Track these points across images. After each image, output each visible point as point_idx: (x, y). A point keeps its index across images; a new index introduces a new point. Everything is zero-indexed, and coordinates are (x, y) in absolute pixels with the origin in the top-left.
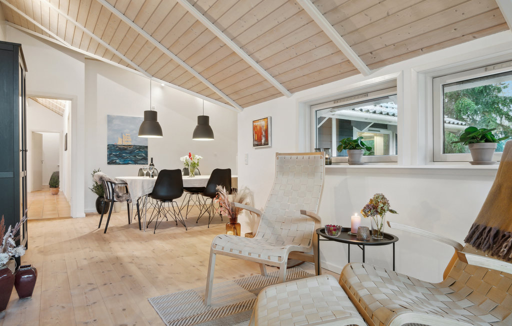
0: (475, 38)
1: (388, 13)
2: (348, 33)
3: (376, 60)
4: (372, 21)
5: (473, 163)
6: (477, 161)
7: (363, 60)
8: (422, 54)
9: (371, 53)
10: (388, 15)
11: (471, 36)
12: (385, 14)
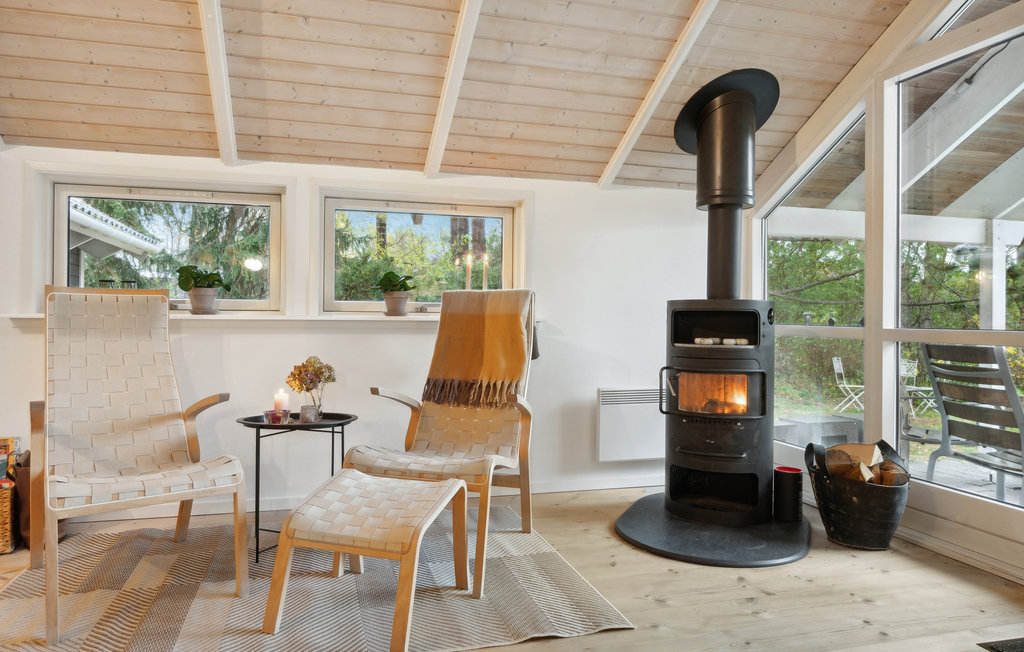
0: (390, 167)
1: (323, 102)
2: (245, 98)
3: (259, 149)
4: (295, 100)
5: (388, 314)
6: (394, 311)
7: (237, 140)
8: (326, 164)
9: (259, 137)
10: (322, 104)
11: (388, 164)
12: (319, 102)
